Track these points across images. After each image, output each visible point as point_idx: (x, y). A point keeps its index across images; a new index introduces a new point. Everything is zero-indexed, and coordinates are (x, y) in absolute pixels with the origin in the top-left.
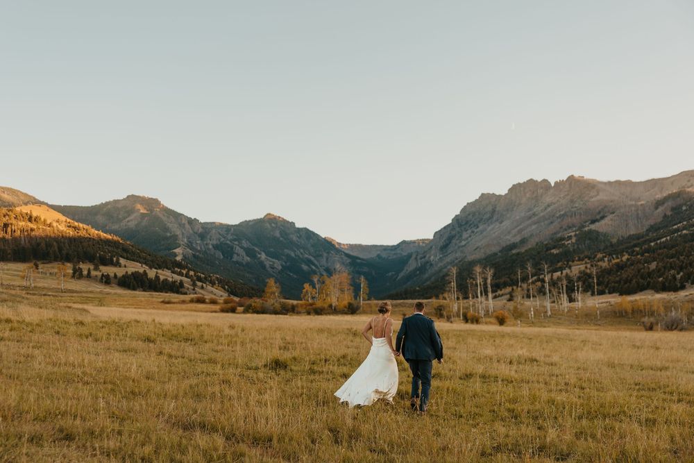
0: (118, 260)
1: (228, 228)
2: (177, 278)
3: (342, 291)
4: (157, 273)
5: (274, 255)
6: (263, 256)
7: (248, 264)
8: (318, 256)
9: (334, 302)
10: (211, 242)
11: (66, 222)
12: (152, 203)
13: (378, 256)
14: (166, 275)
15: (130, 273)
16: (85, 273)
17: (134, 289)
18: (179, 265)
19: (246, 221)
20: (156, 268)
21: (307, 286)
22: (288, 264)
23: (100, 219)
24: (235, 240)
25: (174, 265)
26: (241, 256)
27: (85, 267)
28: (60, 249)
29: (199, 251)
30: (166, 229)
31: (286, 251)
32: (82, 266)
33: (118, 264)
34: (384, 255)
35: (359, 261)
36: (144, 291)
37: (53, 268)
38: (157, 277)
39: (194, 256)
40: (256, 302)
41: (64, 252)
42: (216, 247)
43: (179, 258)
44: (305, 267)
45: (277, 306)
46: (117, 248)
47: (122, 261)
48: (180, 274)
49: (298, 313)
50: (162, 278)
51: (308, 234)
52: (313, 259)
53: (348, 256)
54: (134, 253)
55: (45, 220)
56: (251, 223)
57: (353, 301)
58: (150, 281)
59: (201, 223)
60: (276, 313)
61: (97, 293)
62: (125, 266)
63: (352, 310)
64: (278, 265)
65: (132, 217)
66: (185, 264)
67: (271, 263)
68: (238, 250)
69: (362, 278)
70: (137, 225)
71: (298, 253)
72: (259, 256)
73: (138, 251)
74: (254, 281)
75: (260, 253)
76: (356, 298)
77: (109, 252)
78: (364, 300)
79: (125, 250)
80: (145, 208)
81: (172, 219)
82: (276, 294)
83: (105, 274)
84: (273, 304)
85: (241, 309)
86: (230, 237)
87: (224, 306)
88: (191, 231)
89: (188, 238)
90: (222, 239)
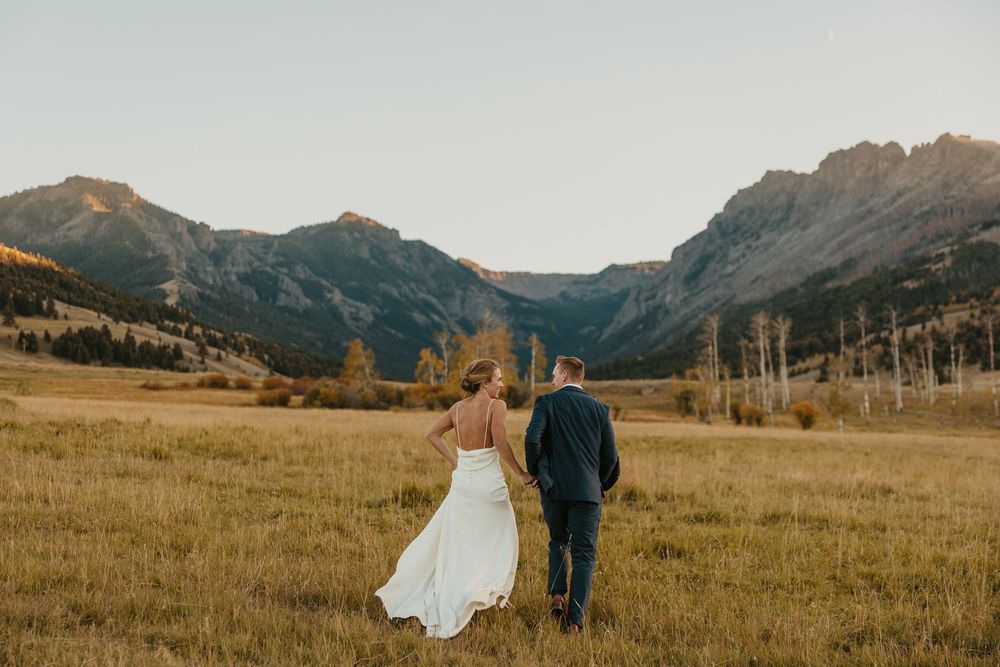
0: (51, 306)
1: (267, 241)
2: (169, 339)
4: (129, 330)
5: (360, 295)
6: (337, 297)
7: (307, 311)
8: (444, 296)
10: (234, 270)
12: (114, 193)
13: (564, 295)
14: (146, 333)
15: (75, 330)
17: (84, 361)
18: (172, 314)
19: (302, 227)
20: (126, 321)
21: (426, 355)
22: (386, 311)
23: (14, 224)
24: (281, 265)
25: (161, 315)
26: (293, 295)
29: (212, 288)
30: (146, 244)
31: (383, 286)
33: (51, 314)
34: (574, 293)
35: (525, 305)
36: (104, 365)
38: (130, 339)
39: (201, 296)
40: (328, 385)
42: (244, 279)
43: (171, 301)
44: (419, 318)
45: (370, 392)
46: (50, 281)
47: (60, 307)
48: (175, 332)
49: (410, 407)
50: (139, 340)
51: (424, 253)
52: (434, 301)
53: (503, 294)
54: (82, 292)
56: (312, 232)
57: (516, 384)
58: (116, 345)
59: (213, 231)
60: (366, 406)
61: (13, 369)
62: (66, 317)
63: (516, 400)
64: (367, 313)
65: (77, 220)
66: (183, 311)
67: (353, 310)
68: (288, 284)
69: (535, 339)
70: (88, 236)
71: (405, 289)
72: (328, 296)
73: (91, 288)
74: (320, 345)
75: (330, 291)
76: (521, 377)
77: (33, 289)
78: (538, 380)
79: (64, 285)
80: (102, 203)
81: (156, 222)
82: (367, 370)
83: (27, 332)
84: (361, 389)
85: (298, 398)
86: (271, 259)
87: (265, 393)
88: (194, 248)
89: (189, 261)
90: (257, 263)
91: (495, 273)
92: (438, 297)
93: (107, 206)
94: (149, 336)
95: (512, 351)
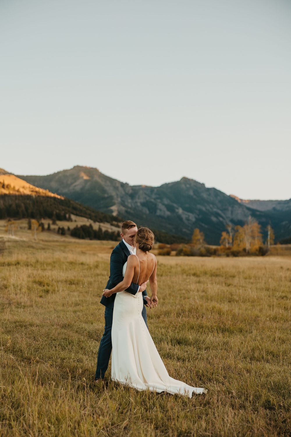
0: (70, 216)
1: (151, 189)
2: (115, 229)
3: (253, 237)
4: (100, 226)
5: (189, 210)
6: (180, 211)
7: (168, 217)
8: (224, 210)
9: (248, 247)
10: (140, 200)
11: (29, 187)
12: (92, 172)
13: (274, 209)
14: (106, 227)
15: (79, 226)
16: (46, 226)
17: (83, 238)
18: (116, 219)
19: (166, 184)
20: (99, 222)
21: (224, 234)
22: (200, 217)
23: (54, 185)
24: (158, 198)
25: (112, 220)
26: (162, 211)
27: (46, 222)
28: (27, 209)
29: (130, 208)
30: (104, 191)
31: (199, 206)
32: (43, 221)
33: (70, 220)
34: (278, 208)
35: (258, 213)
36: (91, 239)
37: (22, 223)
38: (100, 229)
39: (126, 212)
40: (186, 247)
41: (30, 211)
42: (143, 204)
43: (115, 214)
44: (214, 219)
45: (203, 250)
46: (69, 207)
47: (73, 217)
48: (118, 226)
49: (219, 256)
50: (104, 229)
51: (215, 192)
52: (220, 212)
53: (249, 209)
54: (81, 211)
55: (14, 187)
56: (170, 185)
57: (262, 246)
58: (95, 232)
59: (131, 186)
60: (202, 255)
62: (75, 221)
63: (262, 252)
64: (192, 217)
65: (78, 183)
66: (120, 218)
67: (187, 216)
68: (160, 206)
69: (269, 228)
70: (82, 189)
71: (208, 207)
72: (177, 210)
73: (84, 209)
74: (174, 230)
75: (177, 209)
76: (264, 243)
77: (63, 210)
78: (271, 244)
79: (74, 208)
80: (88, 175)
81: (108, 183)
82: (201, 241)
83: (61, 227)
84: (199, 249)
85: (174, 253)
86: (154, 196)
87: (161, 251)
88: (123, 193)
89: (122, 198)
90: (148, 198)
91: (245, 200)
92: (222, 210)
93: (89, 177)
94: (108, 228)
95: (261, 233)
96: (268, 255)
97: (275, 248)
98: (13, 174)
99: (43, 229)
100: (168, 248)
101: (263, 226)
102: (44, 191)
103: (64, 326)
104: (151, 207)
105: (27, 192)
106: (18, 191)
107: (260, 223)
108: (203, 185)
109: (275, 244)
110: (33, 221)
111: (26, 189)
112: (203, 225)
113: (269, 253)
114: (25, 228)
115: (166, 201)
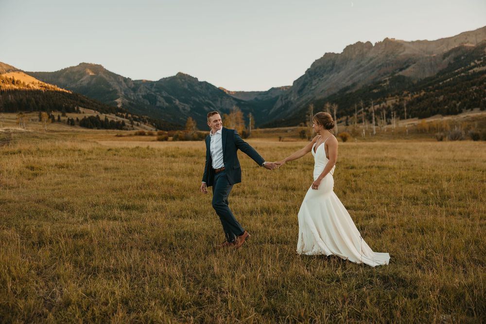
0: (78, 108)
1: (151, 84)
2: (120, 119)
3: (237, 123)
4: (106, 116)
5: (185, 101)
6: (177, 102)
7: (167, 108)
8: (215, 100)
10: (141, 93)
11: (39, 83)
12: (97, 68)
13: (256, 99)
14: (111, 117)
15: (87, 117)
16: (56, 118)
17: (91, 128)
18: (120, 110)
19: (164, 78)
20: (105, 113)
22: (195, 106)
23: (62, 80)
24: (157, 92)
25: (117, 111)
26: (162, 102)
27: (56, 114)
28: (37, 103)
29: (133, 100)
30: (109, 86)
31: (193, 98)
32: (53, 113)
33: (78, 112)
34: (260, 98)
35: (243, 103)
36: (98, 129)
37: (33, 116)
38: (106, 119)
39: (130, 103)
40: (181, 133)
41: (40, 105)
42: (144, 97)
43: (119, 106)
44: (206, 108)
45: (195, 135)
46: (77, 100)
47: (81, 109)
48: (122, 116)
50: (110, 120)
51: (207, 86)
52: (211, 102)
53: (235, 99)
54: (88, 103)
55: (24, 83)
56: (167, 80)
57: (245, 130)
58: (102, 122)
59: (133, 81)
60: (194, 139)
61: (70, 131)
62: (84, 113)
63: (245, 136)
64: (188, 107)
65: (84, 78)
66: (124, 109)
67: (183, 107)
68: (160, 98)
69: (250, 114)
70: (88, 84)
71: (201, 99)
72: (174, 102)
73: (91, 102)
74: (172, 119)
75: (175, 100)
76: (246, 128)
77: (71, 103)
78: (252, 129)
79: (82, 101)
80: (93, 72)
81: (112, 78)
82: (194, 127)
83: (70, 118)
84: (193, 134)
85: (171, 138)
86: (153, 90)
87: (160, 137)
88: (126, 87)
89: (125, 91)
90: (148, 91)
91: (232, 92)
92: (212, 101)
93: (94, 73)
94: (113, 118)
95: (243, 119)
96: (250, 138)
97: (255, 132)
98: (23, 71)
99: (53, 121)
100: (166, 134)
101: (245, 113)
102: (53, 86)
103: (39, 202)
104: (152, 99)
105: (37, 87)
106: (28, 86)
107: (243, 111)
108: (196, 79)
109: (256, 128)
110: (44, 113)
111: (35, 84)
112: (197, 114)
113: (251, 135)
114: (36, 120)
115: (164, 94)
